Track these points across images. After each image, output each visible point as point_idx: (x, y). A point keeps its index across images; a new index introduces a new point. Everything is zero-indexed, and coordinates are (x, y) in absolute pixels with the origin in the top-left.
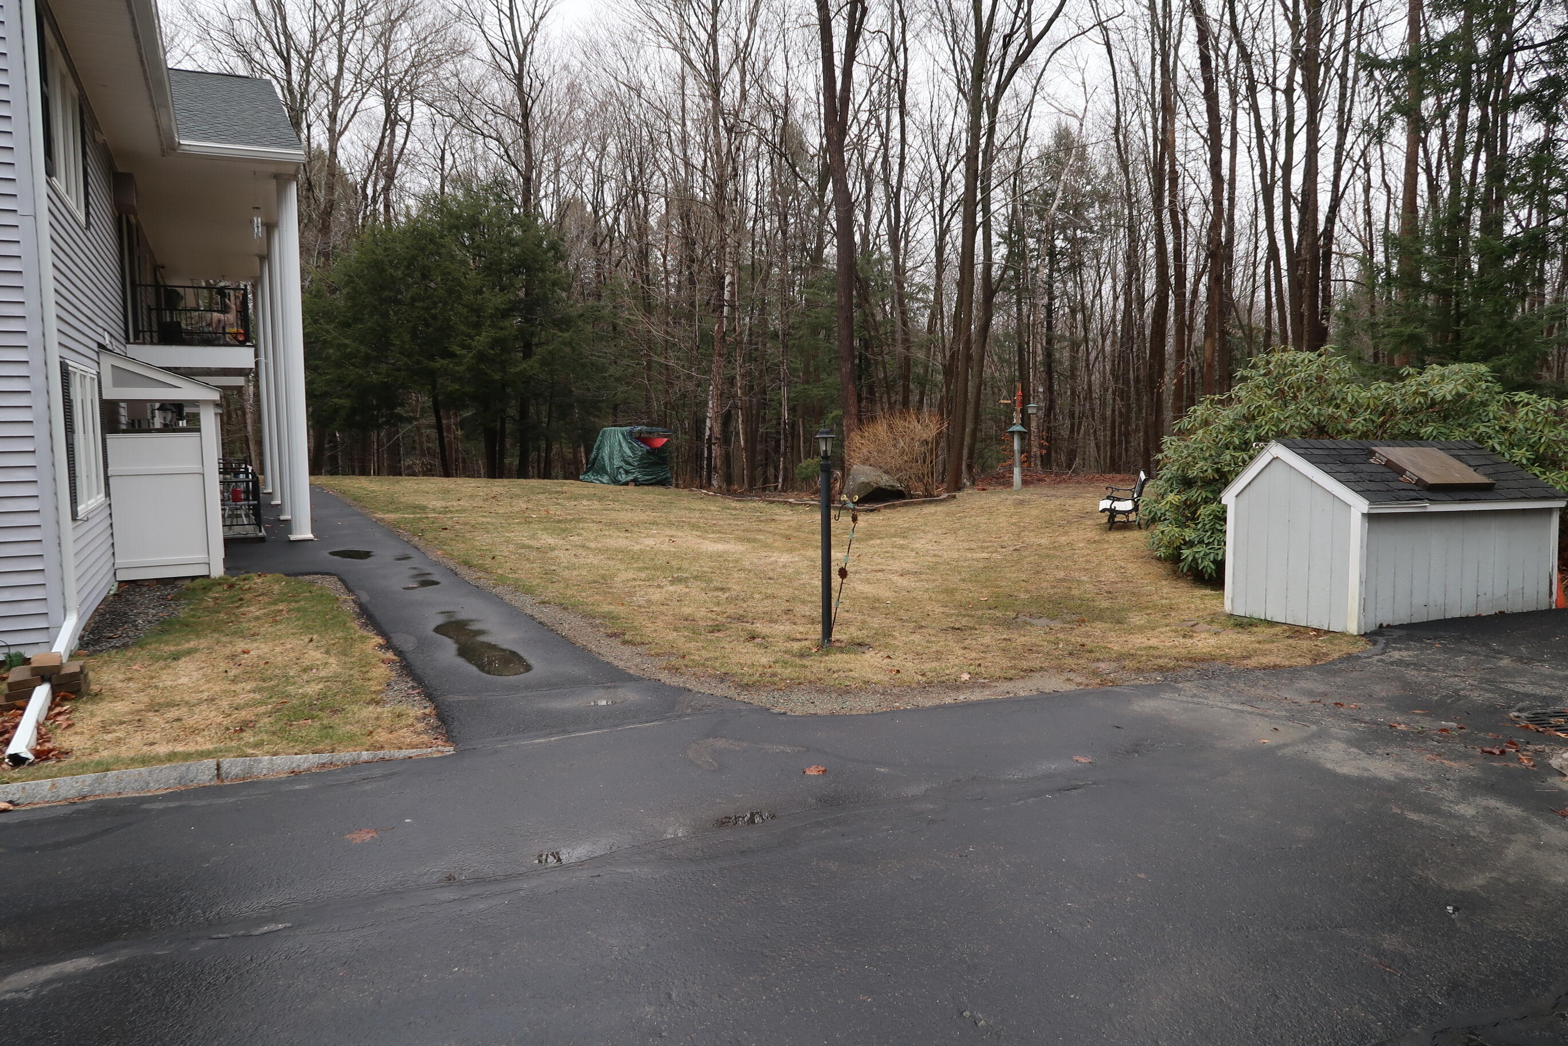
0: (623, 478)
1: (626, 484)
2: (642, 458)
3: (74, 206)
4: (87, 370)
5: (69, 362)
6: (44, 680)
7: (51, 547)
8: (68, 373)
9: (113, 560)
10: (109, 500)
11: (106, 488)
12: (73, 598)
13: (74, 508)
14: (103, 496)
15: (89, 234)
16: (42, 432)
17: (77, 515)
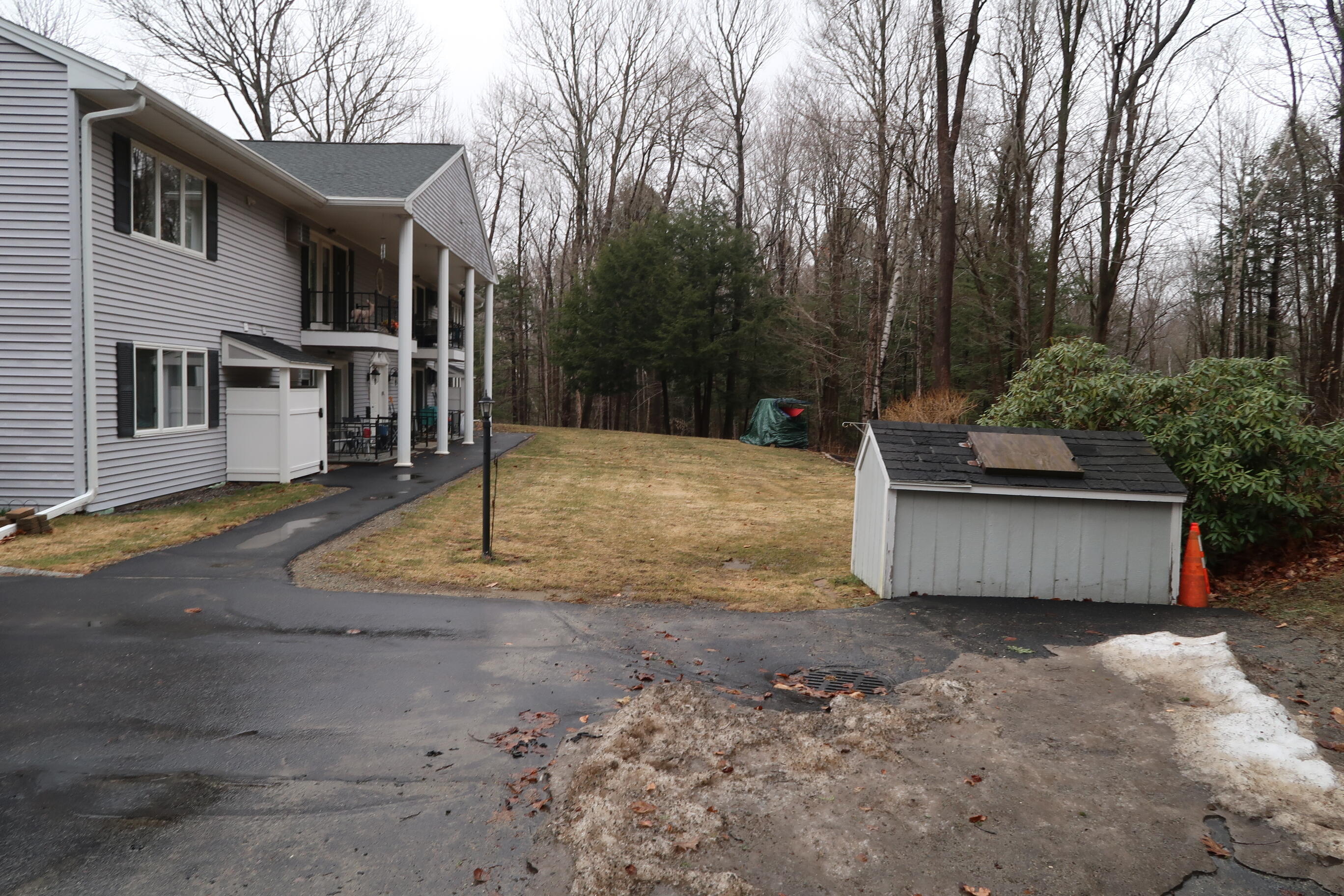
0: (768, 440)
1: (768, 445)
2: (782, 425)
3: (181, 248)
4: (185, 347)
5: (140, 343)
6: (12, 521)
7: (79, 452)
8: (137, 349)
9: (223, 467)
10: (220, 429)
11: (214, 422)
12: (94, 482)
13: (124, 430)
14: (205, 426)
15: (217, 263)
16: (77, 384)
17: (131, 435)
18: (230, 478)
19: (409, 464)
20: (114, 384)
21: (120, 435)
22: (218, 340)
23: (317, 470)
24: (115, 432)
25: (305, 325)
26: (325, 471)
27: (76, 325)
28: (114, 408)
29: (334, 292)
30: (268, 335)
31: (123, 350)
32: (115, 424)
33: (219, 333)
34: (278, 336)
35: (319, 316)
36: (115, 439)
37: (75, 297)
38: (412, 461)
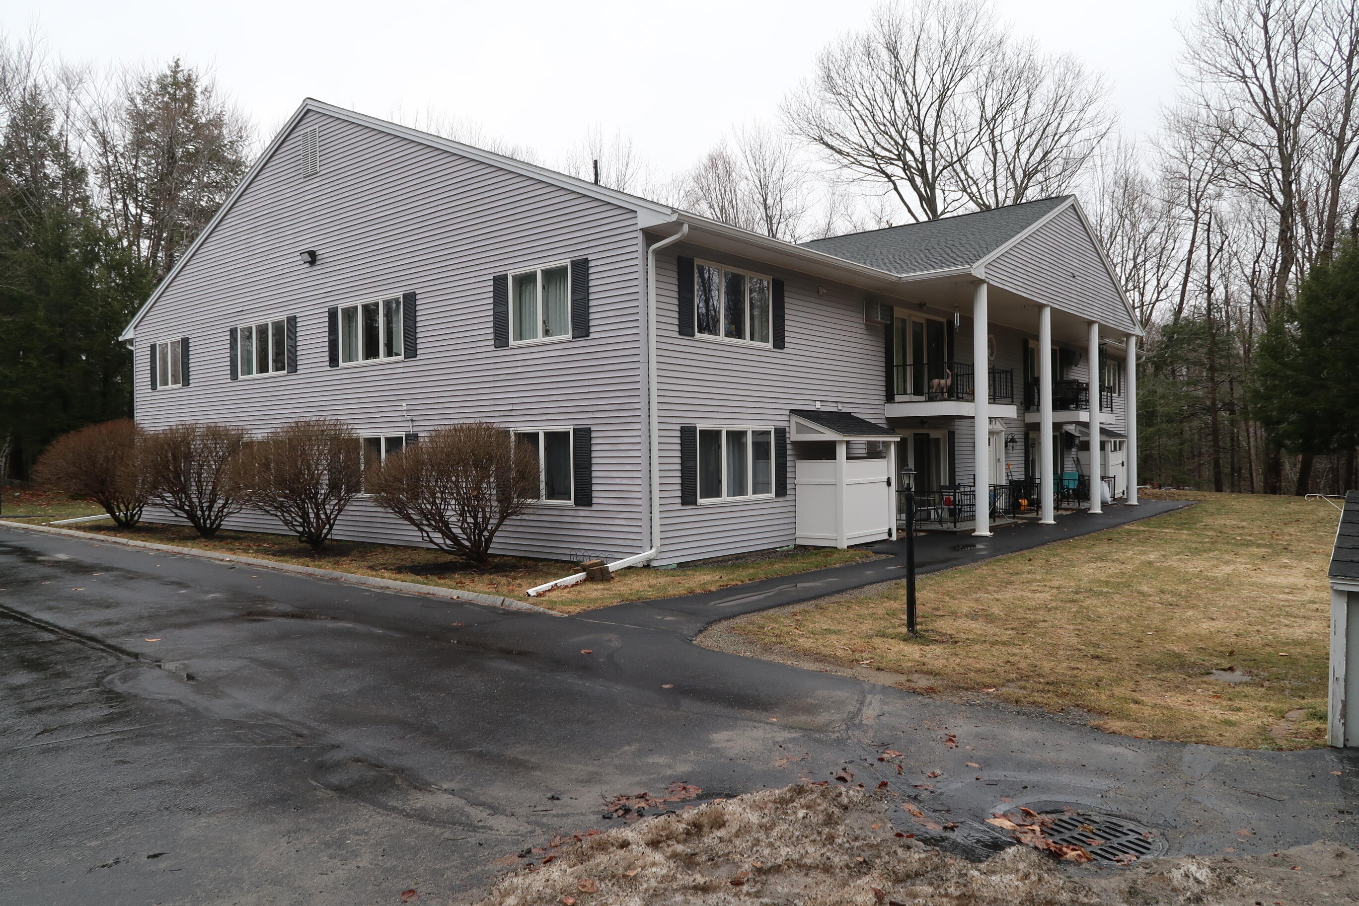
3: (747, 341)
4: (749, 427)
5: (702, 425)
6: (584, 570)
7: (645, 516)
8: (700, 431)
9: (792, 531)
10: (788, 498)
11: (782, 490)
12: (657, 542)
13: (688, 498)
14: (772, 495)
15: (785, 350)
16: (644, 461)
17: (695, 503)
18: (799, 542)
19: (988, 533)
20: (679, 461)
21: (683, 504)
22: (786, 418)
23: (886, 537)
24: (679, 501)
25: (890, 398)
26: (894, 538)
27: (643, 413)
28: (679, 481)
29: (929, 363)
30: (844, 410)
31: (687, 433)
32: (679, 494)
33: (788, 413)
34: (857, 411)
35: (910, 388)
36: (679, 507)
37: (643, 392)
38: (990, 531)
